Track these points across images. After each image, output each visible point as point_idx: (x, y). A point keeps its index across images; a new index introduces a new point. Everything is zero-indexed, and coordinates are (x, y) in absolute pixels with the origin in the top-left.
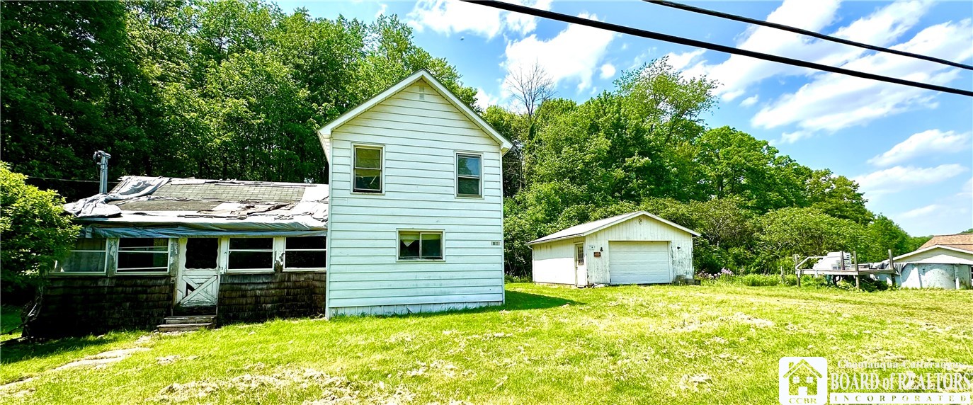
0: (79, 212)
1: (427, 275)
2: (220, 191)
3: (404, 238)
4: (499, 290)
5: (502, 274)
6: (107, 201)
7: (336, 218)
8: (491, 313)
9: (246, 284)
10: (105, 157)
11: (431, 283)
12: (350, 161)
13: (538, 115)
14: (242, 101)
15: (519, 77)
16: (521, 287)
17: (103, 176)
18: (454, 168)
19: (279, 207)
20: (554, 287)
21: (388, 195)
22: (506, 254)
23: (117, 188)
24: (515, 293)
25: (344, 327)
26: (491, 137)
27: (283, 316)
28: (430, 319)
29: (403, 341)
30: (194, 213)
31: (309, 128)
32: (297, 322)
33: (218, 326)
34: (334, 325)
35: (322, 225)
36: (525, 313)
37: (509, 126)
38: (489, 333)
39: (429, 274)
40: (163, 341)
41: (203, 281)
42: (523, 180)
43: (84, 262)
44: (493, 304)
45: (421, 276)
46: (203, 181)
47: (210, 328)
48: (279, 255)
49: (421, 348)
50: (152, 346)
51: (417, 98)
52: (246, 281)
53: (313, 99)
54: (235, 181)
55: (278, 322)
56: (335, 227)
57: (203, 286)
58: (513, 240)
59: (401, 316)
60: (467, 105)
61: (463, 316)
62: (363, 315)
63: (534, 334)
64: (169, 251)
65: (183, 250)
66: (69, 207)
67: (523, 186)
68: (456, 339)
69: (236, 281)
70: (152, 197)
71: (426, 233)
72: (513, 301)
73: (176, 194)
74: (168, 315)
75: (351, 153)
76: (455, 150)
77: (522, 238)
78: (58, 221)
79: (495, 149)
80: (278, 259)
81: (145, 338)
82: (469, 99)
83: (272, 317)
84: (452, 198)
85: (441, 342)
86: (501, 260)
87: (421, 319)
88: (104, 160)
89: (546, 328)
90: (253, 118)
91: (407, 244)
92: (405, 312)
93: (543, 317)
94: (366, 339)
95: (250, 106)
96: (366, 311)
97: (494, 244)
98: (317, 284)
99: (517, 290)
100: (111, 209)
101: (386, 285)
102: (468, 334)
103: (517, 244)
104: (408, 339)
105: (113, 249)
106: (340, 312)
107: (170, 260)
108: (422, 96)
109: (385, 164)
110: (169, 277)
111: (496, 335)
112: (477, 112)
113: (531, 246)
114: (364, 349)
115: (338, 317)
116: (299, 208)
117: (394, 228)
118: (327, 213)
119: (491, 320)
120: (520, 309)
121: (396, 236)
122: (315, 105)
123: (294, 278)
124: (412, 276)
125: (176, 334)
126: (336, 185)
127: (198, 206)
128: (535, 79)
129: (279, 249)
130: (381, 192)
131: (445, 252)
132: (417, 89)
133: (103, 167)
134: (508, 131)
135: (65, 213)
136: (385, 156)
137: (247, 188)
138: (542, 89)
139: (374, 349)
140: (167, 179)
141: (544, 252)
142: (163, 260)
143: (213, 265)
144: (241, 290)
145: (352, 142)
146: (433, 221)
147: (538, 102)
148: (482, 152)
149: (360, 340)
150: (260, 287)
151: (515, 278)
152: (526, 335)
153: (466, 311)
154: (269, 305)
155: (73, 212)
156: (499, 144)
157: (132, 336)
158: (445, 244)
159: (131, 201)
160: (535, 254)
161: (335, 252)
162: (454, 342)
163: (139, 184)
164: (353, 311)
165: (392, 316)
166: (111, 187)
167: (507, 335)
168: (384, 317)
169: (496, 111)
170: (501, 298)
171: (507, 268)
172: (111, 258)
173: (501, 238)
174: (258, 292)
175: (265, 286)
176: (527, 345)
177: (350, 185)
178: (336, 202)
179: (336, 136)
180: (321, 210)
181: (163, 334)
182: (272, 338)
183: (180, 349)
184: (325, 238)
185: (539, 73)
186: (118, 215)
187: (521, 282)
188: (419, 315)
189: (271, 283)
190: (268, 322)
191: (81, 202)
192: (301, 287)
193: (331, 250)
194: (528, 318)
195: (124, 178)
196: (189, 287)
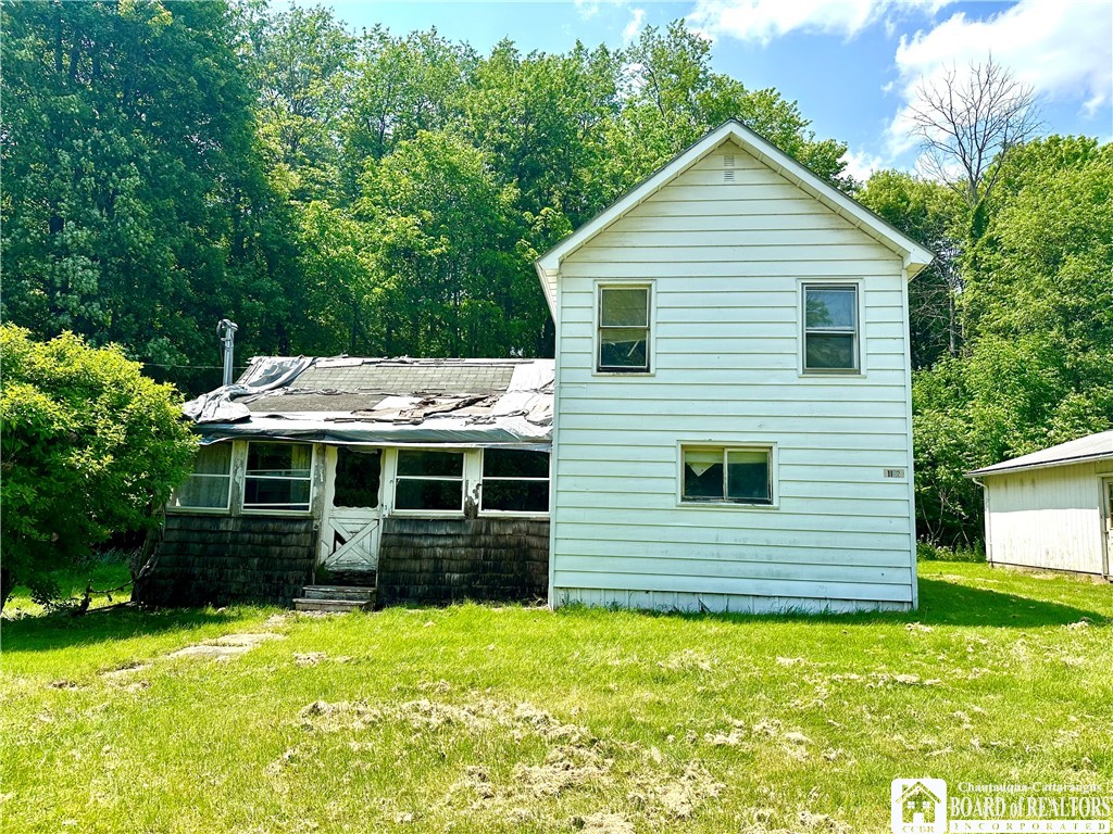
0: (199, 415)
1: (741, 535)
2: (384, 377)
3: (692, 459)
4: (903, 576)
5: (911, 542)
6: (233, 397)
7: (566, 421)
8: (886, 627)
9: (420, 536)
10: (230, 327)
11: (749, 552)
12: (593, 316)
13: (993, 181)
14: (412, 219)
15: (946, 102)
16: (954, 572)
17: (228, 357)
18: (798, 315)
19: (472, 403)
20: (1041, 577)
21: (662, 376)
22: (918, 496)
23: (245, 376)
24: (942, 585)
25: (581, 627)
26: (881, 243)
27: (478, 597)
28: (745, 627)
29: (695, 668)
30: (347, 415)
31: (519, 257)
32: (500, 610)
33: (378, 608)
34: (562, 622)
35: (541, 432)
36: (970, 634)
37: (922, 211)
38: (882, 672)
39: (743, 534)
40: (302, 627)
41: (358, 528)
42: (958, 328)
43: (204, 491)
44: (891, 608)
45: (728, 536)
46: (358, 361)
47: (366, 608)
48: (472, 487)
49: (732, 688)
50: (287, 633)
51: (720, 178)
52: (421, 531)
53: (523, 204)
54: (405, 358)
55: (470, 606)
56: (566, 437)
57: (358, 536)
58: (934, 463)
59: (688, 616)
60: (825, 178)
61: (820, 629)
62: (615, 607)
63: (994, 687)
64: (312, 478)
65: (332, 476)
66: (188, 408)
67: (959, 341)
68: (806, 678)
69: (406, 531)
70: (290, 389)
71: (736, 449)
72: (937, 604)
73: (322, 383)
74: (308, 583)
75: (593, 301)
76: (799, 278)
77: (955, 461)
78: (176, 430)
79: (892, 268)
80: (471, 494)
81: (278, 618)
82: (826, 165)
83: (460, 599)
84: (793, 377)
85: (773, 681)
86: (909, 510)
87: (729, 627)
88: (230, 334)
89: (1026, 674)
90: (430, 247)
91: (699, 471)
92: (696, 608)
93: (1018, 647)
94: (622, 656)
95: (424, 225)
96: (621, 598)
97: (890, 474)
98: (534, 541)
99: (950, 578)
100: (236, 410)
101: (657, 550)
102: (833, 670)
103: (942, 472)
104: (706, 666)
105: (239, 473)
106: (574, 596)
107: (314, 492)
108: (729, 175)
109: (655, 316)
110: (309, 520)
111: (901, 678)
112: (847, 189)
113: (981, 479)
114: (619, 676)
115: (569, 608)
116: (505, 404)
117: (672, 438)
118: (551, 411)
119: (886, 643)
120: (957, 623)
121: (676, 456)
122: (528, 215)
123: (495, 528)
124: (711, 535)
125: (317, 615)
126: (568, 360)
127: (353, 402)
128: (986, 99)
129: (473, 477)
130: (648, 370)
131: (777, 488)
132: (719, 162)
133: (228, 345)
134: (917, 222)
135: (185, 418)
136: (656, 300)
137: (422, 371)
138: (1004, 122)
139: (639, 679)
140: (309, 360)
141: (1014, 493)
142: (303, 491)
143: (373, 503)
144: (412, 546)
145: (596, 279)
146: (752, 424)
147: (992, 151)
148: (861, 277)
149: (611, 656)
150: (442, 542)
151: (940, 551)
152: (974, 687)
153: (826, 617)
154: (456, 576)
155: (192, 416)
156: (900, 256)
157: (260, 613)
158: (777, 474)
159: (263, 397)
160: (991, 497)
161: (565, 483)
162: (803, 684)
163: (274, 367)
164: (595, 598)
165: (670, 614)
166: (236, 377)
167: (928, 682)
168: (654, 614)
169: (888, 182)
170: (908, 594)
171: (922, 530)
172: (236, 485)
173: (907, 461)
174: (439, 551)
175: (449, 542)
176: (977, 709)
177: (592, 360)
178: (567, 392)
179: (568, 271)
180: (543, 406)
181: (302, 614)
182: (460, 635)
183: (324, 642)
184: (546, 456)
185: (995, 86)
186: (246, 420)
187: (954, 560)
188: (724, 616)
189: (459, 535)
190: (454, 606)
191: (202, 398)
192: (507, 546)
193: (558, 480)
194: (978, 647)
195: (254, 360)
196: (338, 537)
